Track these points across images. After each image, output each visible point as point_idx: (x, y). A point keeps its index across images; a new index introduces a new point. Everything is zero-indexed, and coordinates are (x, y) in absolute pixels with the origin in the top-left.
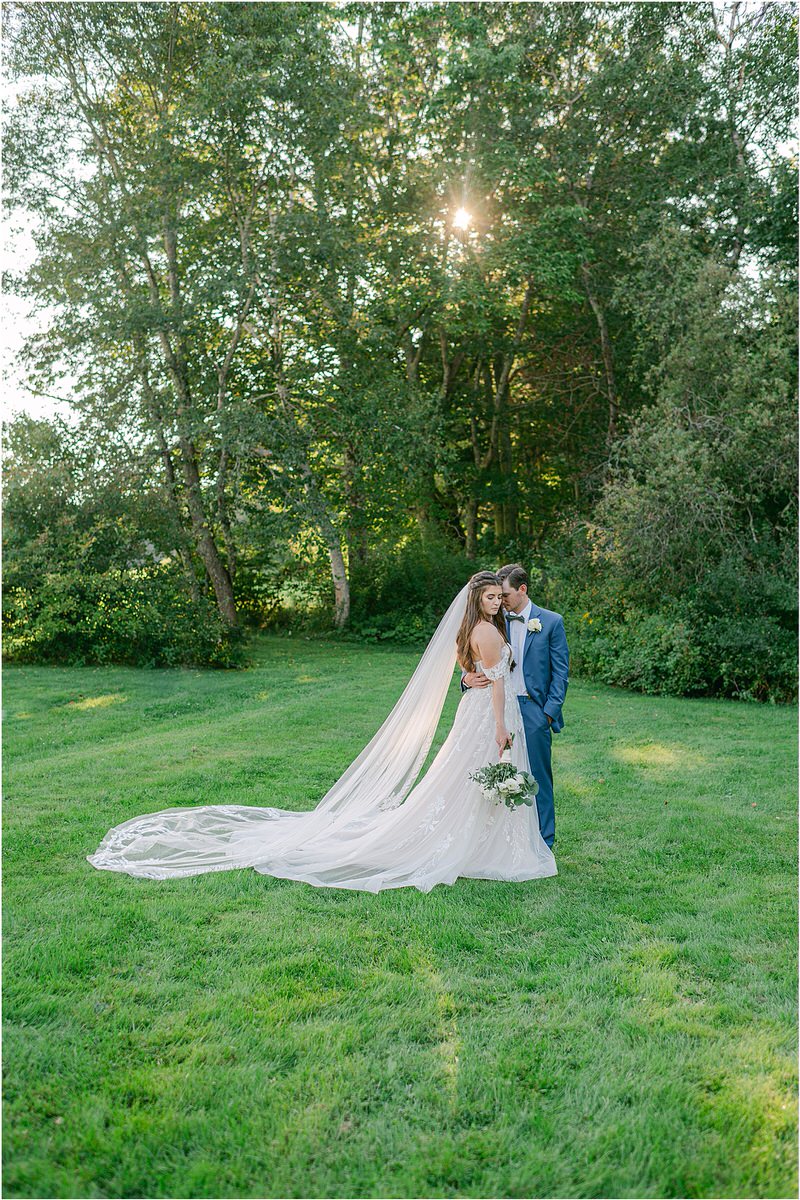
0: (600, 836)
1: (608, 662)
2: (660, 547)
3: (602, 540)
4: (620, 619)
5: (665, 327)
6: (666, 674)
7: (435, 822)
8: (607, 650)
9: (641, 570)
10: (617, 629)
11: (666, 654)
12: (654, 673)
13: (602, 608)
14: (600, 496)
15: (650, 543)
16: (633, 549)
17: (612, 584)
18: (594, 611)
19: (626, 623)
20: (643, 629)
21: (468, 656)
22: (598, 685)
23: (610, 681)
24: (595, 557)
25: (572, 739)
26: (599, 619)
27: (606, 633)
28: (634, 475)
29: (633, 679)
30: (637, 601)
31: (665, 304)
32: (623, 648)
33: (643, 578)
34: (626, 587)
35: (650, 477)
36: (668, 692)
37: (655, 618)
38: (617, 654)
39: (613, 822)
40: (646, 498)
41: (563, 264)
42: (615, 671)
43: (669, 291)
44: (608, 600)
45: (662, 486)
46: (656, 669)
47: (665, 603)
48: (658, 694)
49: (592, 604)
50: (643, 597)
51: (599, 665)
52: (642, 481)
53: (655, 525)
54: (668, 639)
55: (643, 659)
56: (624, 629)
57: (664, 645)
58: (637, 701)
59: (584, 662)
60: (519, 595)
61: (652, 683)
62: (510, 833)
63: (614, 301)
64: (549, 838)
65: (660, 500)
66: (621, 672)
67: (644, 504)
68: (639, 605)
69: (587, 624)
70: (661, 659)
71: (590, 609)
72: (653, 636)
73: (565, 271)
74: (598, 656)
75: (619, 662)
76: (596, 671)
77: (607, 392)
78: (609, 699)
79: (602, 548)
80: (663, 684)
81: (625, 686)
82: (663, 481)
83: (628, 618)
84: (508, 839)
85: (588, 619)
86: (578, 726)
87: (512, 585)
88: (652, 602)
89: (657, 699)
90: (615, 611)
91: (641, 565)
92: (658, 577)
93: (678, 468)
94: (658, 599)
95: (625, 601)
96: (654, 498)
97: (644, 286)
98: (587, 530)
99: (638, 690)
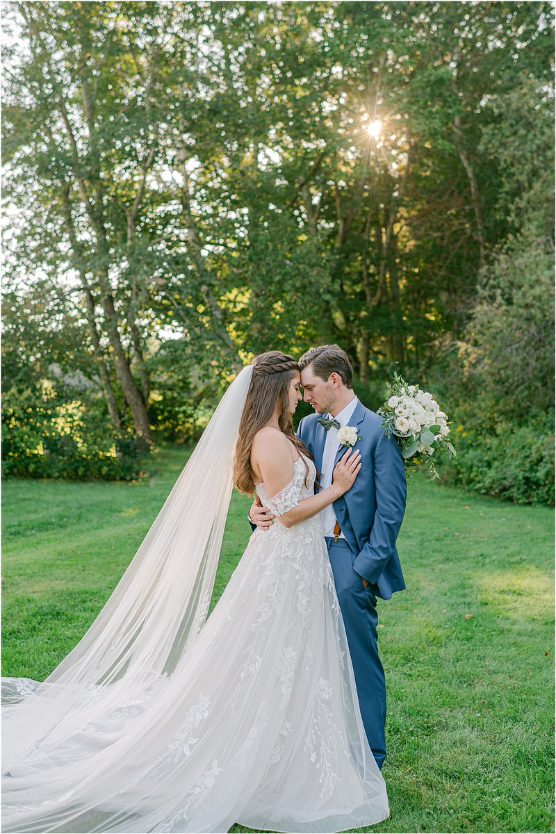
0: (460, 717)
1: (481, 473)
2: (527, 364)
3: (472, 358)
4: (492, 432)
5: (528, 167)
6: (537, 484)
7: (193, 741)
8: (480, 461)
9: (511, 385)
10: (490, 441)
11: (537, 464)
12: (525, 484)
13: (475, 422)
14: (470, 318)
15: (518, 359)
16: (502, 365)
17: (484, 400)
18: (468, 425)
19: (497, 436)
20: (513, 441)
21: (248, 479)
22: (472, 494)
23: (483, 491)
24: (466, 374)
25: (440, 557)
26: (473, 432)
27: (479, 445)
28: (502, 295)
29: (505, 489)
30: (507, 415)
31: (527, 147)
32: (495, 459)
33: (513, 394)
34: (497, 402)
35: (517, 296)
36: (539, 502)
37: (524, 431)
38: (489, 465)
39: (479, 689)
40: (514, 317)
41: (435, 118)
42: (488, 481)
43: (530, 136)
44: (481, 415)
45: (527, 306)
46: (527, 479)
47: (534, 417)
48: (529, 504)
49: (465, 419)
50: (513, 411)
51: (472, 475)
52: (509, 302)
53: (523, 343)
54: (538, 450)
55: (514, 470)
56: (495, 442)
57: (534, 456)
58: (509, 511)
59: (459, 473)
60: (328, 388)
61: (524, 493)
62: (317, 748)
63: (481, 148)
64: (378, 751)
65: (527, 319)
66: (493, 482)
67: (512, 323)
68: (509, 419)
69: (460, 436)
70: (532, 469)
71: (464, 423)
72: (523, 447)
73: (436, 124)
74: (471, 467)
75: (492, 473)
76: (470, 481)
77: (477, 235)
78: (482, 510)
79: (474, 366)
80: (534, 493)
81: (498, 496)
82: (529, 300)
83: (499, 431)
84: (313, 759)
85: (462, 432)
86: (448, 541)
87: (317, 373)
88: (521, 416)
89: (528, 509)
90: (487, 425)
91: (511, 381)
92: (526, 393)
93: (543, 288)
94: (527, 413)
95: (496, 415)
96: (521, 316)
97: (508, 134)
98: (458, 349)
99: (510, 500)
